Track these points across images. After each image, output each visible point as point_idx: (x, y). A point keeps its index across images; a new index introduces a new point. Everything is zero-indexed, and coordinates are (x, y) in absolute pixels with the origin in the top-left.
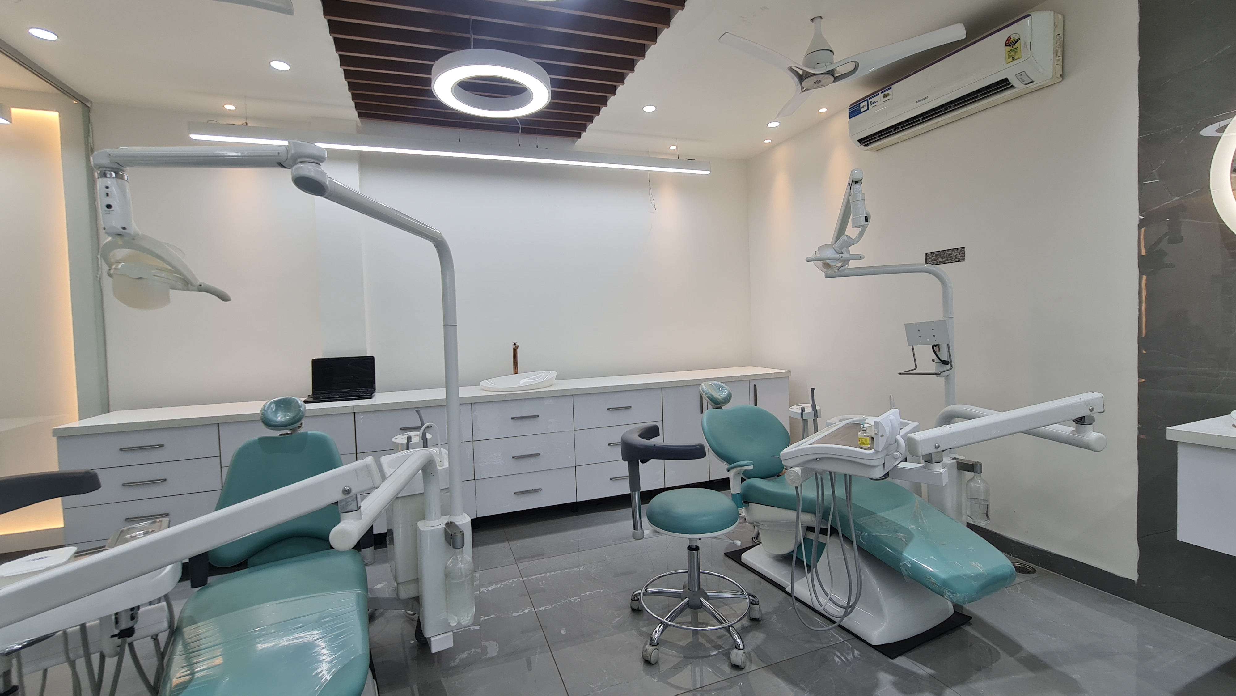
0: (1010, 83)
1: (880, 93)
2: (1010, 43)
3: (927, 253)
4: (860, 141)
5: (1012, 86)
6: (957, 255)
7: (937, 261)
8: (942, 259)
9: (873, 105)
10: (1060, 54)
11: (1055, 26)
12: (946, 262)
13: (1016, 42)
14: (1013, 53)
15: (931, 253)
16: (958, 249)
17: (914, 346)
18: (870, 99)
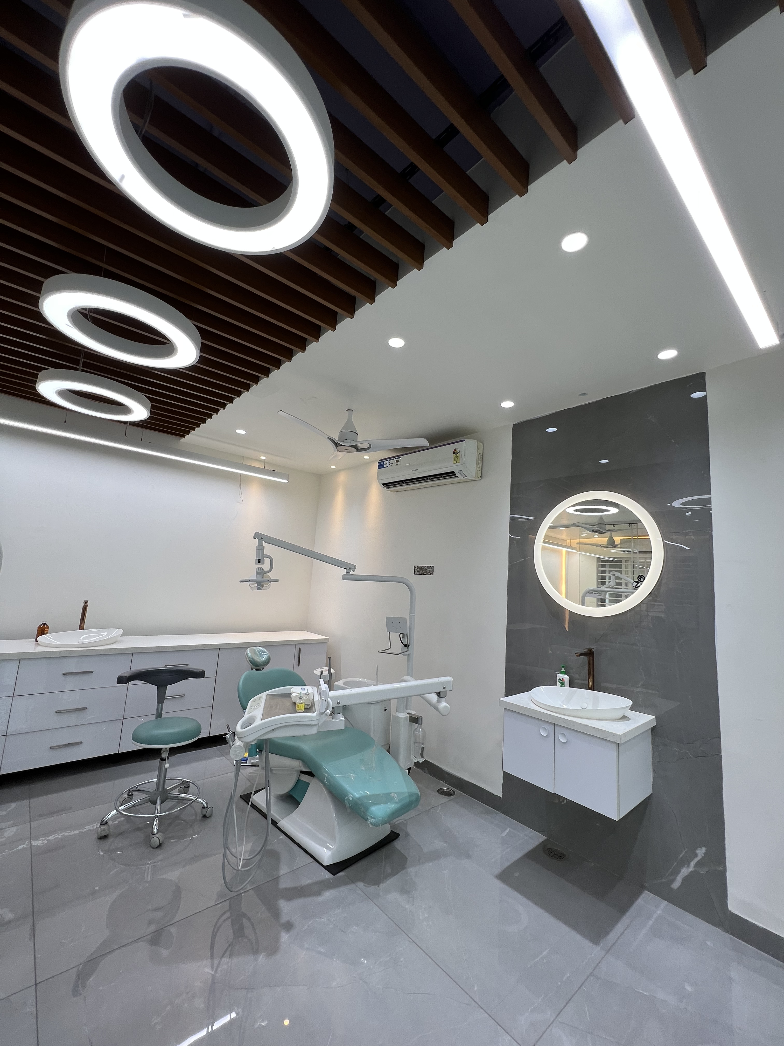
0: (456, 475)
1: (395, 458)
2: (455, 453)
3: (415, 566)
4: (383, 484)
5: (457, 476)
6: (430, 570)
7: (420, 572)
8: (422, 571)
9: (391, 465)
10: (480, 465)
11: (478, 449)
12: (424, 574)
13: (458, 453)
14: (456, 459)
15: (417, 566)
16: (430, 566)
17: (390, 633)
18: (389, 460)
